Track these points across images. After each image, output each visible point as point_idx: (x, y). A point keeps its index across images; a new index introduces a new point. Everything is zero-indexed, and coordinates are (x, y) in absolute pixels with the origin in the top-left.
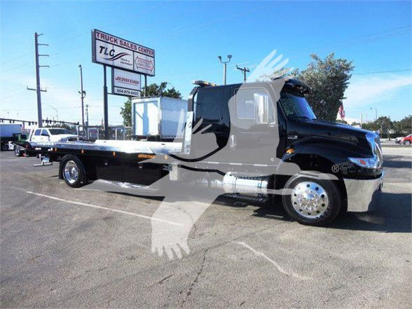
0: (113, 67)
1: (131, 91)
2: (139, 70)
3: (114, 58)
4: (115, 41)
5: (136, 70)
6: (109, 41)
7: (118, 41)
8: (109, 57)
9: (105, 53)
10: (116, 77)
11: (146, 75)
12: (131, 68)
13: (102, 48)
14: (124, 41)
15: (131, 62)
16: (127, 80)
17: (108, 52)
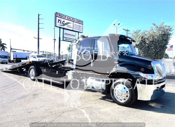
0: (64, 29)
1: (71, 39)
2: (76, 30)
3: (64, 25)
4: (65, 17)
5: (74, 30)
6: (62, 17)
7: (67, 17)
8: (62, 24)
9: (60, 23)
10: (64, 33)
11: (78, 32)
12: (72, 29)
13: (59, 20)
14: (69, 17)
15: (72, 27)
16: (70, 35)
17: (62, 22)
